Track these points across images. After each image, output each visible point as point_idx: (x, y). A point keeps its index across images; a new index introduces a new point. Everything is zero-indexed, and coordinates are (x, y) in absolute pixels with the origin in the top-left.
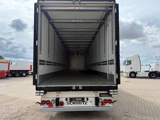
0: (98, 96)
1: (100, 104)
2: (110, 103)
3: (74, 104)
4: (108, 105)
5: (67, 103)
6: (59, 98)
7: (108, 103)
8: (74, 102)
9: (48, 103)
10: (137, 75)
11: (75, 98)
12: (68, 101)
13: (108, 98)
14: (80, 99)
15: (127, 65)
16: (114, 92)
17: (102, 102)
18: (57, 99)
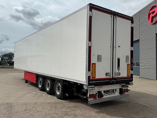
0: (121, 87)
8: (108, 94)
9: (94, 96)
11: (109, 90)
14: (112, 91)
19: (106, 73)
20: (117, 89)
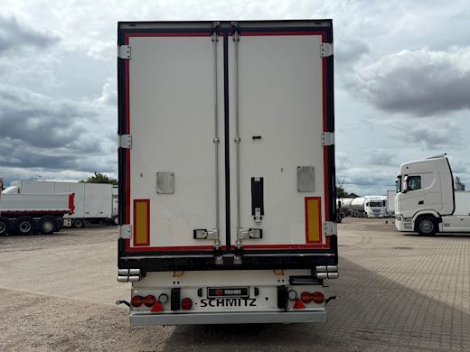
0: (286, 283)
1: (291, 305)
2: (318, 302)
3: (220, 305)
4: (312, 307)
5: (202, 301)
6: (179, 289)
7: (313, 304)
8: (220, 301)
9: (151, 301)
10: (442, 227)
11: (223, 290)
12: (205, 297)
13: (312, 289)
14: (236, 292)
15: (405, 192)
16: (327, 271)
17: (296, 300)
18: (176, 292)
19: (195, 231)
20: (260, 289)
